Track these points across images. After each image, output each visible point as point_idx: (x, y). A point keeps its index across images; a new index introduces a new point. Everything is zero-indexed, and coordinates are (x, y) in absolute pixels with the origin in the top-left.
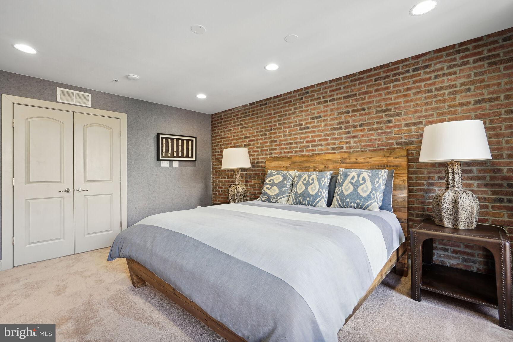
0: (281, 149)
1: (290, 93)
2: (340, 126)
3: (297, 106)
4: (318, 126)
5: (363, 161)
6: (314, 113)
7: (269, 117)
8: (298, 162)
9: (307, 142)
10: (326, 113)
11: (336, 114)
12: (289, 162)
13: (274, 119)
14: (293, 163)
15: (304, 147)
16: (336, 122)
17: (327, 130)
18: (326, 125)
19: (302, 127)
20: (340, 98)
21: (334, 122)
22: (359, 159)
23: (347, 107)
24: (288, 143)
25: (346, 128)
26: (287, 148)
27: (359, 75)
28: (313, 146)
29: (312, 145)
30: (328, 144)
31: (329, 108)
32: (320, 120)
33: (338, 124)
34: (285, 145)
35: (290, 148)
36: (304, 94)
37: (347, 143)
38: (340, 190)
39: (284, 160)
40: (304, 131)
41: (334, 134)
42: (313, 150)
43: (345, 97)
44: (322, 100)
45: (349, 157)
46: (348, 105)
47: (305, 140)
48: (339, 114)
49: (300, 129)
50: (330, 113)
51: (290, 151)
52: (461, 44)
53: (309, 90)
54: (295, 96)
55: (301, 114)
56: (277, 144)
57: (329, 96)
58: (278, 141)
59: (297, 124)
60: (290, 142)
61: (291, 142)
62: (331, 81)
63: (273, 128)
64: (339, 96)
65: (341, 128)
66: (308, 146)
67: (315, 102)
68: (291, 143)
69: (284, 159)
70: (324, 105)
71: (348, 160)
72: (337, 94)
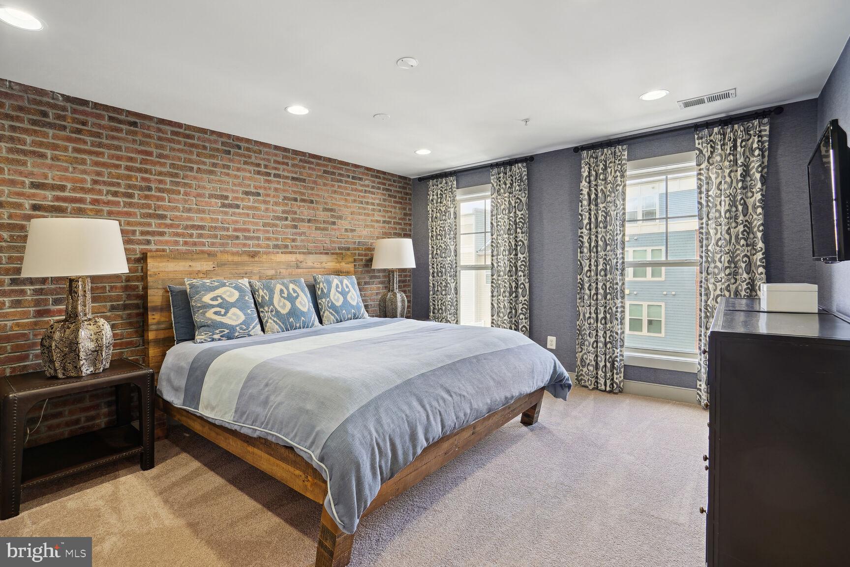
0: (177, 235)
1: (204, 131)
2: (286, 215)
3: (217, 162)
4: (255, 208)
5: (319, 266)
6: (250, 185)
7: (144, 157)
8: (231, 264)
9: (235, 230)
10: (269, 192)
11: (282, 198)
12: (212, 263)
13: (159, 168)
14: (221, 265)
15: (229, 237)
16: (280, 209)
17: (268, 217)
18: (267, 209)
19: (226, 202)
20: (287, 178)
21: (278, 208)
22: (316, 263)
23: (295, 192)
24: (195, 225)
25: (293, 220)
26: (191, 236)
27: (309, 157)
28: (246, 238)
29: (245, 236)
30: (268, 239)
31: (273, 186)
32: (258, 199)
33: (284, 212)
34: (187, 227)
35: (200, 236)
36: (233, 146)
37: (294, 240)
38: (328, 301)
39: (201, 259)
40: (231, 210)
41: (276, 226)
42: (245, 245)
43: (293, 179)
44: (263, 169)
45: (305, 259)
46: (296, 190)
47: (232, 227)
48: (285, 198)
49: (223, 205)
50: (274, 193)
51: (200, 241)
52: (378, 171)
53: (242, 144)
54: (216, 142)
55: (226, 178)
56: (165, 224)
57: (273, 167)
58: (169, 216)
59: (218, 195)
60: (200, 224)
61: (202, 225)
62: (277, 148)
63: (153, 186)
64: (286, 174)
65: (286, 219)
66: (237, 237)
67: (252, 168)
68: (202, 228)
69: (198, 256)
70: (265, 178)
71: (305, 264)
72: (284, 170)
